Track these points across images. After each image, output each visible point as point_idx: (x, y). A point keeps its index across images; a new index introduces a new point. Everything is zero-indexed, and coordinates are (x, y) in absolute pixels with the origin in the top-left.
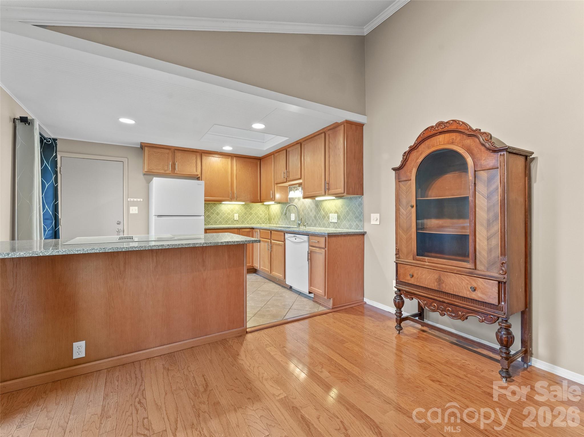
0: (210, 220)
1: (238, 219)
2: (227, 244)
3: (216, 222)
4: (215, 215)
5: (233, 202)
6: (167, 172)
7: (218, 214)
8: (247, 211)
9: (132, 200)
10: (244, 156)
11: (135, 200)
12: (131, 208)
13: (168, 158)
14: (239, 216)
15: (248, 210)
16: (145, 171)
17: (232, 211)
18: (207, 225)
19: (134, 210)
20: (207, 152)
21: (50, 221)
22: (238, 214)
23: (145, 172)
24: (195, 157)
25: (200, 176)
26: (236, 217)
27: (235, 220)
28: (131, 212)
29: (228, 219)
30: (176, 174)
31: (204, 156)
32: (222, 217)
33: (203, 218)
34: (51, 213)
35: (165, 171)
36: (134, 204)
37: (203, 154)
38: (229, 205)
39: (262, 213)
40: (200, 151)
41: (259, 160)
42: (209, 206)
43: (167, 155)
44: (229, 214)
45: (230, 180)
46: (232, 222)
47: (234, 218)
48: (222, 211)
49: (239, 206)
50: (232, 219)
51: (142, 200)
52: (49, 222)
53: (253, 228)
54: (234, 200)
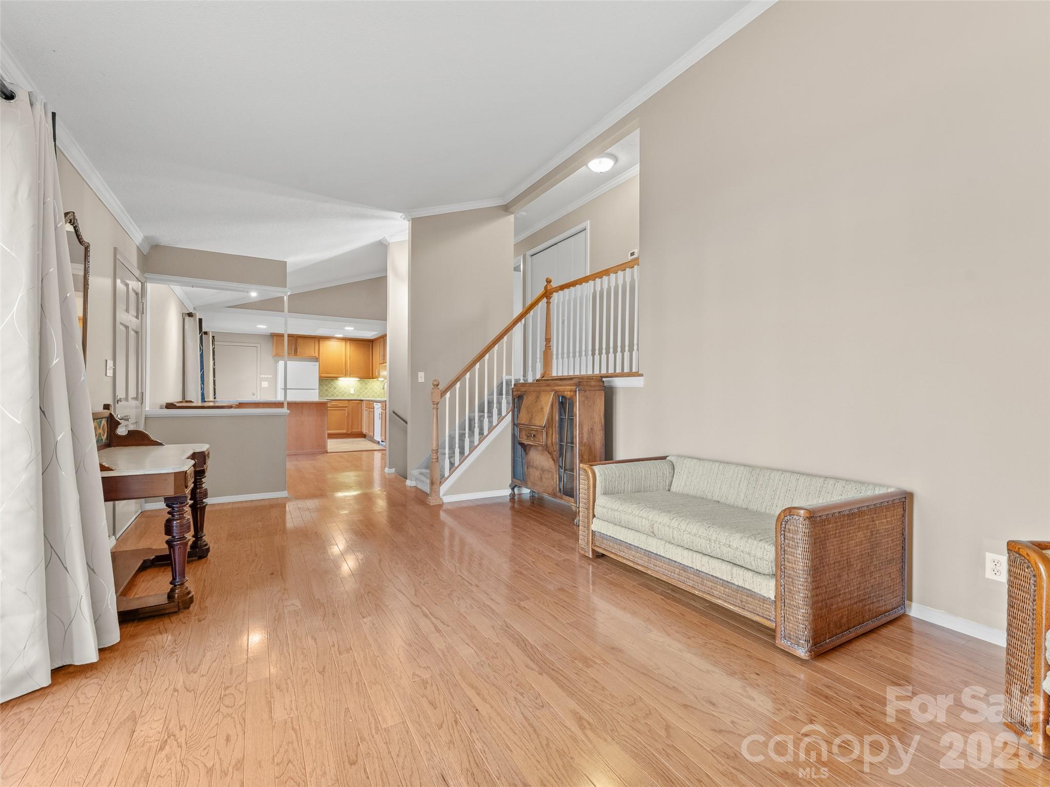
0: (328, 393)
1: (353, 393)
3: (334, 395)
4: (332, 389)
5: (348, 377)
7: (334, 388)
8: (363, 386)
9: (263, 376)
11: (266, 376)
12: (263, 383)
14: (354, 391)
16: (272, 355)
17: (348, 386)
19: (265, 384)
22: (353, 388)
24: (313, 342)
25: (318, 357)
26: (352, 391)
27: (351, 394)
28: (263, 386)
29: (345, 392)
31: (321, 341)
32: (338, 391)
33: (317, 391)
36: (266, 379)
37: (320, 339)
38: (345, 381)
39: (377, 388)
40: (318, 337)
41: (372, 342)
42: (327, 382)
44: (345, 387)
45: (344, 360)
46: (348, 395)
47: (350, 392)
48: (339, 385)
49: (355, 381)
50: (348, 392)
51: (271, 376)
53: (362, 400)
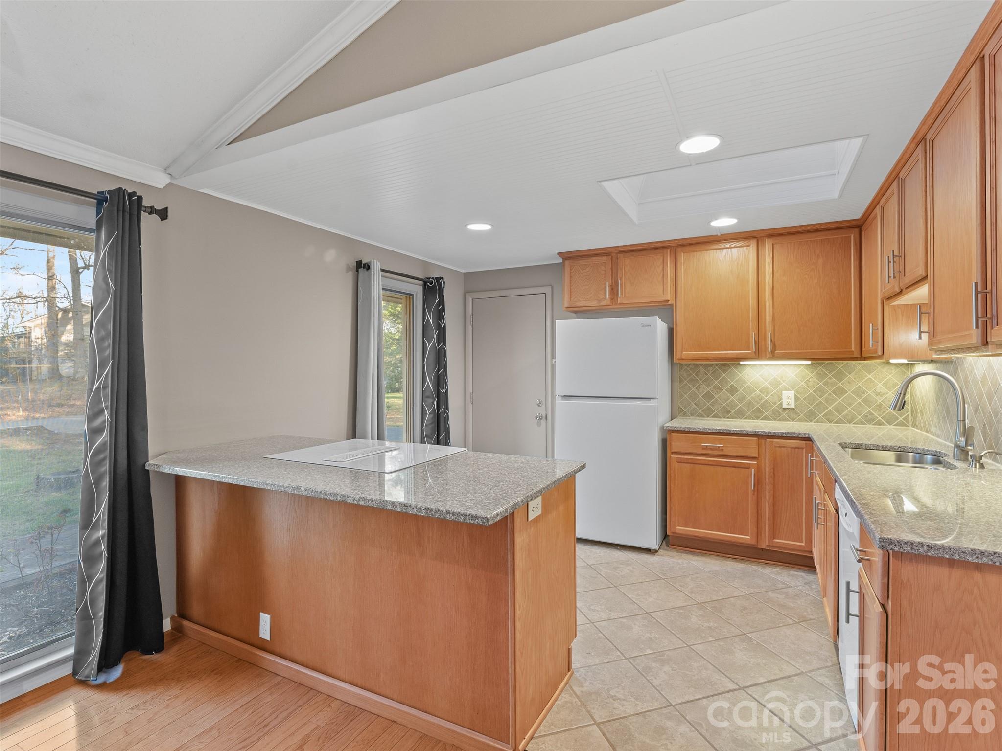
0: (713, 406)
1: (793, 406)
2: (404, 510)
3: (729, 412)
4: (725, 392)
6: (602, 304)
7: (733, 390)
8: (826, 384)
10: (801, 229)
13: (605, 274)
14: (797, 398)
15: (829, 381)
16: (565, 306)
17: (776, 383)
18: (704, 417)
20: (689, 241)
21: (432, 401)
22: (793, 392)
23: (566, 308)
24: (661, 260)
25: (674, 303)
26: (788, 399)
27: (785, 409)
29: (762, 406)
30: (620, 304)
31: (682, 254)
32: (744, 398)
34: (432, 388)
35: (600, 301)
37: (679, 249)
38: (767, 368)
39: (884, 390)
40: (673, 244)
41: (857, 230)
42: (708, 371)
43: (603, 268)
44: (765, 391)
45: (752, 302)
46: (774, 413)
47: (781, 404)
48: (745, 382)
49: (798, 370)
50: (775, 403)
52: (429, 401)
53: (810, 440)
54: (766, 356)
